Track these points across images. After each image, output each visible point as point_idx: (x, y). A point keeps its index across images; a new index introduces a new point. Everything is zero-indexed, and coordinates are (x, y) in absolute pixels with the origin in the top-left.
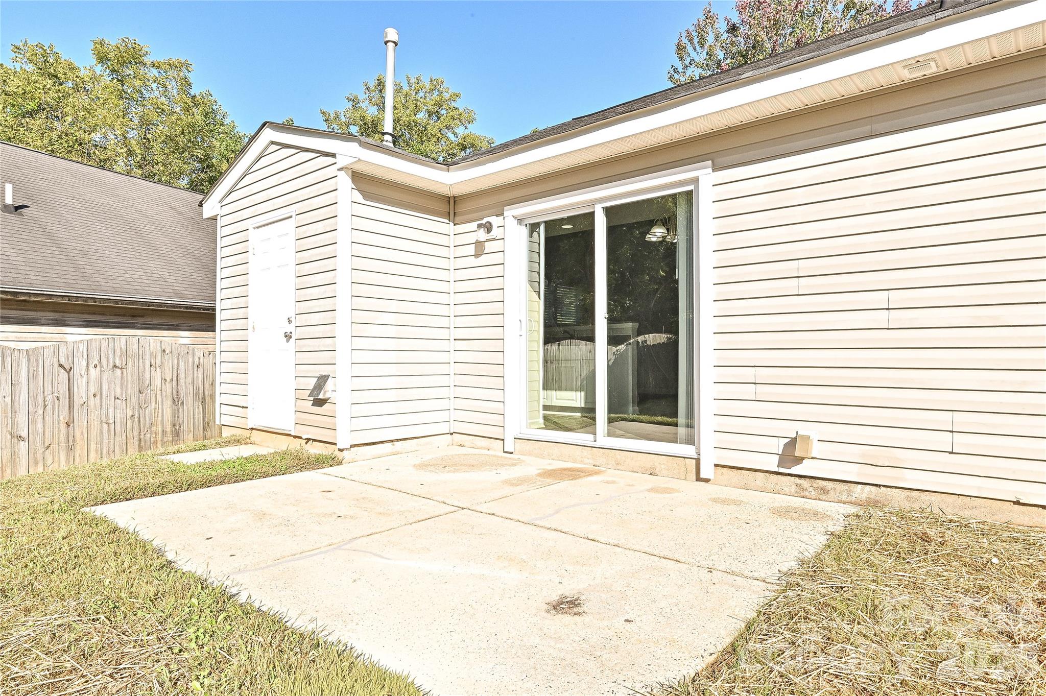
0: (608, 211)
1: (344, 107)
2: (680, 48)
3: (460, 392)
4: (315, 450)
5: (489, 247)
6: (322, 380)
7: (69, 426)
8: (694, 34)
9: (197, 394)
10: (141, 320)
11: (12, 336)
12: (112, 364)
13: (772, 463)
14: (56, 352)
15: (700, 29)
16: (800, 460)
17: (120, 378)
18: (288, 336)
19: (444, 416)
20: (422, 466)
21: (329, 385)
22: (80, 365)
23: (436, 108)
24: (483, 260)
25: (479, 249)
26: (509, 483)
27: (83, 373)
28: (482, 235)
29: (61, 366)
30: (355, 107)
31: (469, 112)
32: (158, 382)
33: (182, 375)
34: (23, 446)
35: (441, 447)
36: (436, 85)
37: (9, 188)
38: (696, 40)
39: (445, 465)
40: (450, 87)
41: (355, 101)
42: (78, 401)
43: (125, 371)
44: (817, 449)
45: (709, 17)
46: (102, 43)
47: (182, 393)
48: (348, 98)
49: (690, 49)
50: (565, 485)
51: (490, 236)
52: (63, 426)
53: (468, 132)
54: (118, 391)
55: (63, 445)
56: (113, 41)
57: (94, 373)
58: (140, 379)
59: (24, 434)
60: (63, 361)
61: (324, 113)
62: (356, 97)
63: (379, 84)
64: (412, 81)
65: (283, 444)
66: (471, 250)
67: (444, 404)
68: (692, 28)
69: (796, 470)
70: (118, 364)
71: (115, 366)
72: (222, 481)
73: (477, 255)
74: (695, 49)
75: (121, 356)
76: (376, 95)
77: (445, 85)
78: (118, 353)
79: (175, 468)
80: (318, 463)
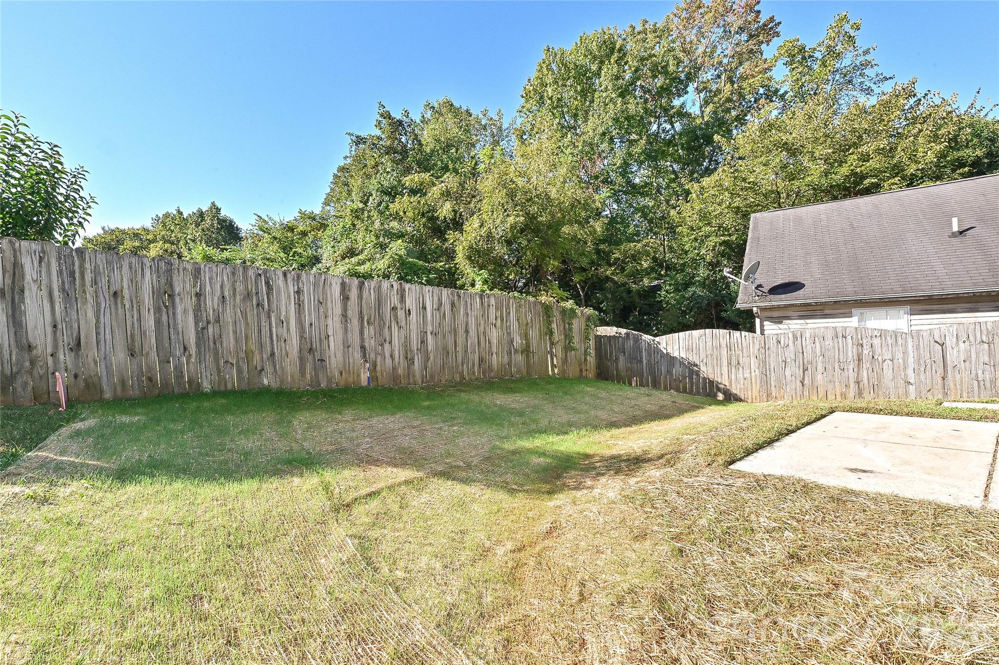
7: (944, 379)
12: (979, 339)
14: (932, 333)
17: (988, 350)
22: (950, 342)
27: (954, 346)
29: (936, 342)
34: (911, 388)
42: (950, 365)
43: (992, 346)
52: (940, 379)
55: (941, 390)
57: (963, 346)
59: (912, 382)
60: (937, 339)
70: (984, 338)
71: (983, 342)
75: (987, 334)
78: (985, 332)
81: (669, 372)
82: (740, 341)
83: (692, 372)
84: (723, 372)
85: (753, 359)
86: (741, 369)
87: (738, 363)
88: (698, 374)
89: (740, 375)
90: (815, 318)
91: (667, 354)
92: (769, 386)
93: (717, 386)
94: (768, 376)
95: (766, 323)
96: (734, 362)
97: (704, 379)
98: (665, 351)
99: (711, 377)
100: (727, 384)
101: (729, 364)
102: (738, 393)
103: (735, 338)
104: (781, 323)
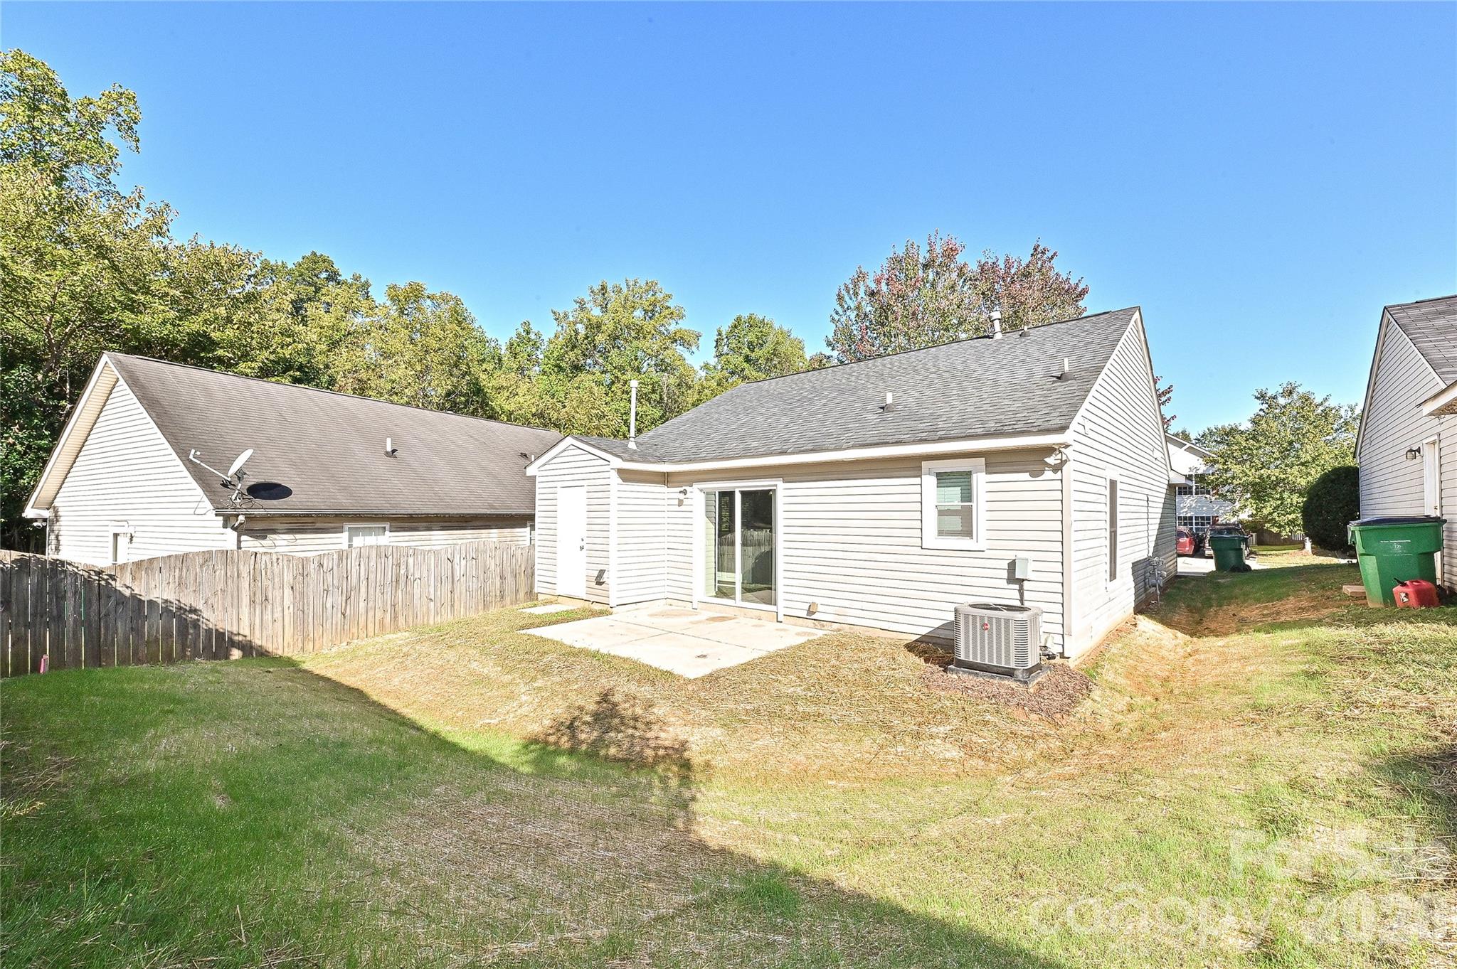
0: (743, 493)
1: (571, 307)
2: (840, 298)
3: (671, 577)
4: (597, 607)
5: (686, 502)
6: (602, 572)
7: (452, 593)
8: (851, 286)
9: (512, 572)
10: (471, 524)
11: (406, 539)
12: (471, 557)
13: (804, 614)
14: (447, 552)
15: (855, 283)
16: (814, 613)
18: (582, 548)
19: (662, 589)
20: (651, 615)
21: (605, 575)
22: (457, 558)
23: (651, 307)
24: (682, 508)
25: (680, 503)
26: (692, 623)
27: (458, 564)
28: (682, 496)
29: (448, 559)
30: (582, 309)
31: (680, 309)
32: (493, 567)
33: (505, 562)
34: (432, 604)
35: (660, 606)
36: (651, 286)
37: (389, 440)
38: (851, 292)
39: (663, 615)
40: (664, 288)
41: (581, 303)
42: (456, 579)
43: (477, 560)
44: (820, 608)
45: (862, 276)
46: (394, 287)
47: (505, 573)
48: (575, 301)
49: (847, 298)
50: (717, 624)
51: (686, 496)
52: (449, 593)
53: (678, 327)
54: (474, 572)
55: (449, 603)
56: (402, 284)
57: (463, 562)
58: (485, 566)
59: (433, 598)
60: (449, 557)
61: (554, 313)
62: (583, 300)
63: (602, 289)
64: (630, 284)
65: (580, 604)
66: (676, 502)
67: (662, 583)
68: (848, 282)
69: (813, 617)
70: (474, 556)
71: (473, 558)
72: (557, 622)
73: (679, 505)
74: (851, 298)
75: (475, 552)
76: (600, 297)
77: (659, 286)
78: (474, 550)
79: (530, 616)
80: (602, 613)
81: (136, 631)
82: (269, 566)
83: (184, 626)
84: (241, 616)
85: (287, 591)
86: (270, 607)
87: (266, 599)
88: (196, 624)
89: (268, 617)
90: (306, 533)
91: (133, 596)
92: (306, 626)
93: (230, 639)
94: (306, 612)
95: (244, 538)
96: (259, 598)
97: (209, 631)
98: (127, 593)
99: (220, 627)
100: (247, 632)
101: (252, 602)
102: (264, 644)
103: (263, 562)
104: (264, 538)
